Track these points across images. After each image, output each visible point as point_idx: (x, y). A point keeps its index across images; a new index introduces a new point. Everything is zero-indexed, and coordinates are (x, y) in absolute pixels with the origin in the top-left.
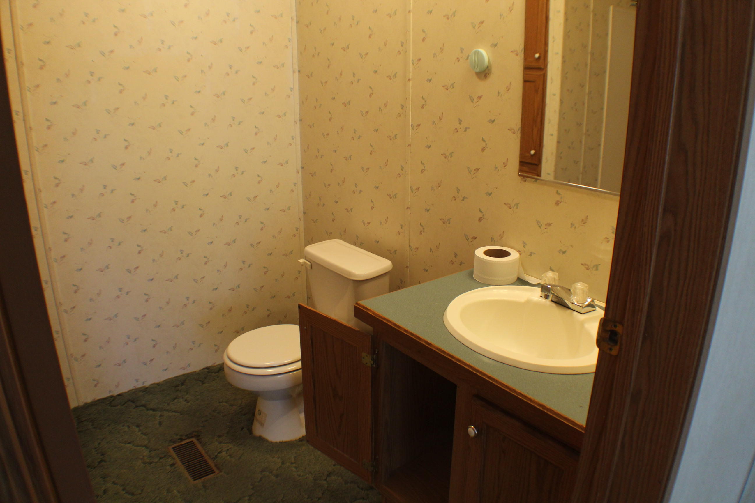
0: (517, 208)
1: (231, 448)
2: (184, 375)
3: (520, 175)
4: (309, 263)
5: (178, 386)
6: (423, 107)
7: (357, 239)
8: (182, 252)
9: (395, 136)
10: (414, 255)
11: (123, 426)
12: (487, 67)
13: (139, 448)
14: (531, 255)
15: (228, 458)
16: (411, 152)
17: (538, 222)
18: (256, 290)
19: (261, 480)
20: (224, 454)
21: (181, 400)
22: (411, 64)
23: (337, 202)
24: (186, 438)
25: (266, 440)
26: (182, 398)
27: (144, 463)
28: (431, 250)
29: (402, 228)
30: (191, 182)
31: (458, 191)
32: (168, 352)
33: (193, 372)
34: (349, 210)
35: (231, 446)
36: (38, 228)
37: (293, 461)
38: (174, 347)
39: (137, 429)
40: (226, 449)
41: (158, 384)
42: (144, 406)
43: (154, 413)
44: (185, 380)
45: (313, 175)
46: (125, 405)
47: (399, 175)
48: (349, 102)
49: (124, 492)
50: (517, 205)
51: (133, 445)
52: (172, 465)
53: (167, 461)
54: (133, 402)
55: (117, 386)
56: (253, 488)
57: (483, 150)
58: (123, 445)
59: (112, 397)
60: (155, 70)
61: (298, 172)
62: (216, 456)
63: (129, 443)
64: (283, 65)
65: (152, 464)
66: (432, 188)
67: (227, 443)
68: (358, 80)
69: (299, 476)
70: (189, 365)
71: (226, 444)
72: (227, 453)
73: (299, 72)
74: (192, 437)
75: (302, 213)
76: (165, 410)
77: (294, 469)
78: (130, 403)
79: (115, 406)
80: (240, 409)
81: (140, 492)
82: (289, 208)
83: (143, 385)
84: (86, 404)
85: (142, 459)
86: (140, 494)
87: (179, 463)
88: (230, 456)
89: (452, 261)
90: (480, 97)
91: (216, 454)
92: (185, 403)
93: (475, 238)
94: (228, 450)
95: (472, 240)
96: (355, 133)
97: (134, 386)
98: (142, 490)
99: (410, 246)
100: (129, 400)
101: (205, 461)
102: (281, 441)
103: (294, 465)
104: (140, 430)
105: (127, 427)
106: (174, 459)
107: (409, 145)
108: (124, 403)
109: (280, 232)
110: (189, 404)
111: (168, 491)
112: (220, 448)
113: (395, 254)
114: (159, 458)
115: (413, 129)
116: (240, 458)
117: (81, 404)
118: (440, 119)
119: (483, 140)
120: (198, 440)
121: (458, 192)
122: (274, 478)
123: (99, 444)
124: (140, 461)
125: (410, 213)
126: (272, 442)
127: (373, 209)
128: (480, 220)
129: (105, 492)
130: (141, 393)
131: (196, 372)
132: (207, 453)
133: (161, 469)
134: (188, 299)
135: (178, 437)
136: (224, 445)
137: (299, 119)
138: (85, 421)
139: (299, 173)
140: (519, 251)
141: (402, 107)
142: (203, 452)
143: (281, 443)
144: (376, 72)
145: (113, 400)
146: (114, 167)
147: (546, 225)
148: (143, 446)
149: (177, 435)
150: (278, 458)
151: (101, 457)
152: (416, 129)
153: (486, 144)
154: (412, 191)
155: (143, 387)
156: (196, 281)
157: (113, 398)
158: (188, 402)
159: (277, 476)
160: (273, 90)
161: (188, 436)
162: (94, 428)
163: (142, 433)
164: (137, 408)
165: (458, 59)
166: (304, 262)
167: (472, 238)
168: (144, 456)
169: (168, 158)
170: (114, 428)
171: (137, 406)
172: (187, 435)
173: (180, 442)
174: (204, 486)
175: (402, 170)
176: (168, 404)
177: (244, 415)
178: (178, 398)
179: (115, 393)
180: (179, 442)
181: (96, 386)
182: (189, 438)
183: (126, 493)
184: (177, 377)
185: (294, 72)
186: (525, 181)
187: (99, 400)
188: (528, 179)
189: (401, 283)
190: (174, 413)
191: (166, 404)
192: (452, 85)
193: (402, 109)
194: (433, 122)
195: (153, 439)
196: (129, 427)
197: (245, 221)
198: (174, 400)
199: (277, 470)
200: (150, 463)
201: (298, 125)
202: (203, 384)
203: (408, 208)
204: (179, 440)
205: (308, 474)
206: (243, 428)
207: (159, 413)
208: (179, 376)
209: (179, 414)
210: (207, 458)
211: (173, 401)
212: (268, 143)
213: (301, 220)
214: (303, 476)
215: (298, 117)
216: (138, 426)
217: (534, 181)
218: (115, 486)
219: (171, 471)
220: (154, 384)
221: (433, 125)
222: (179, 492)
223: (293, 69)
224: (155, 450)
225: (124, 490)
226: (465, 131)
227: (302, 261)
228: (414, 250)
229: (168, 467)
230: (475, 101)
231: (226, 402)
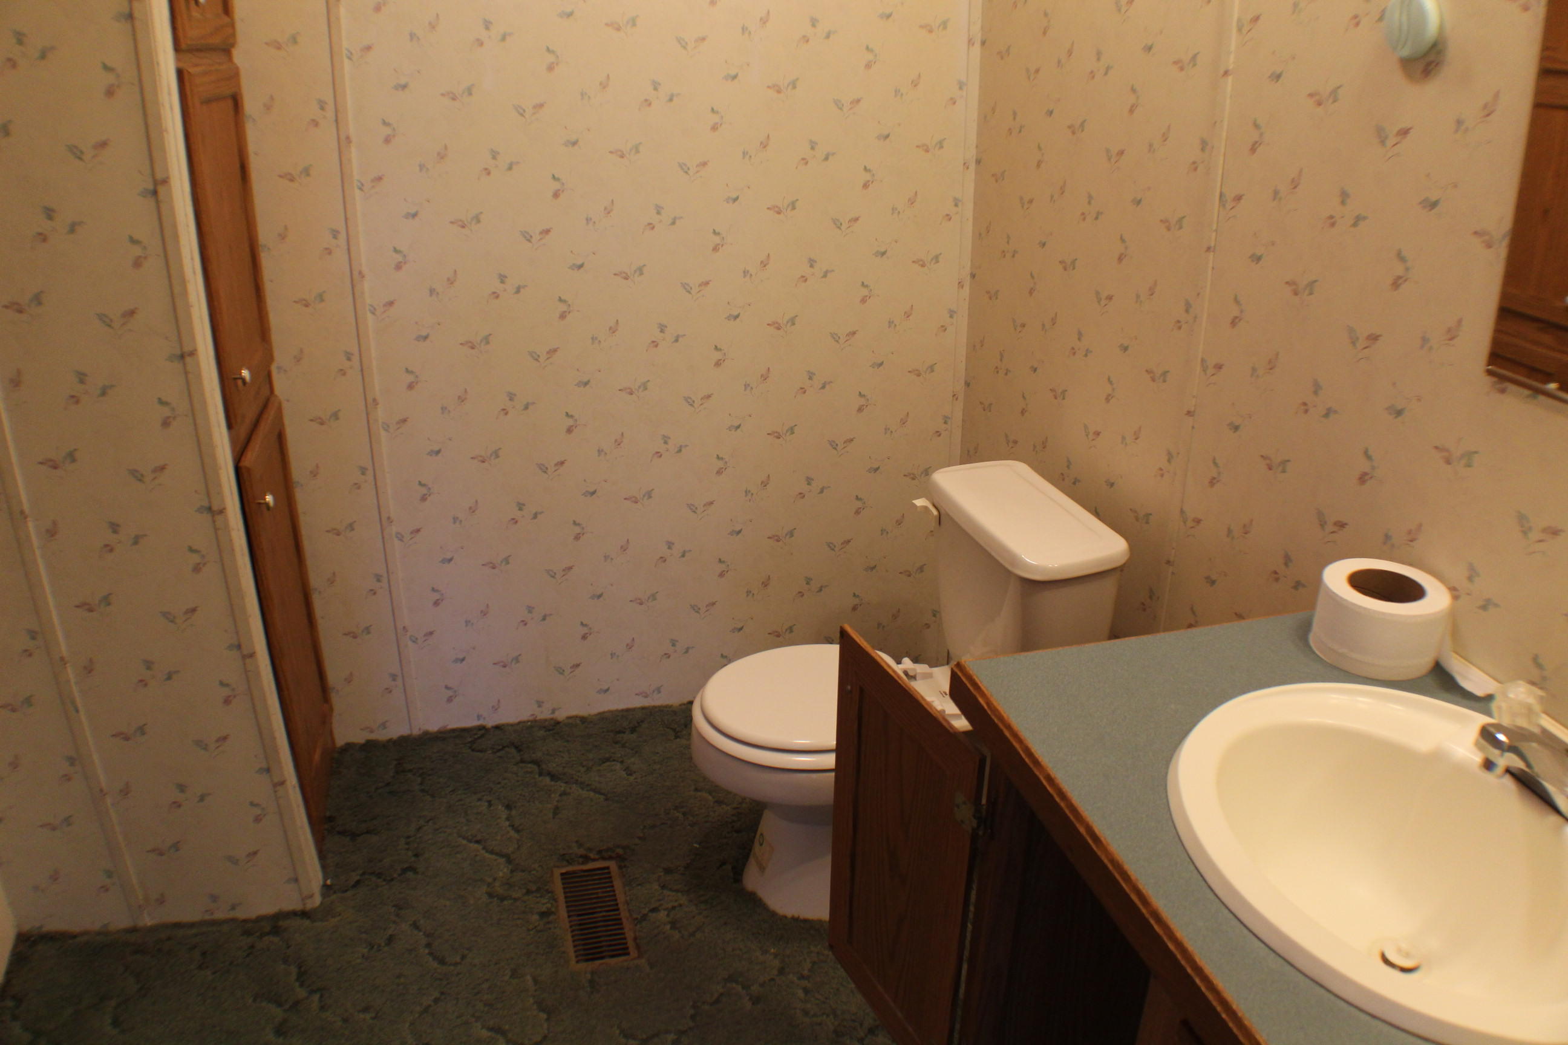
0: (1469, 465)
1: (680, 905)
2: (643, 708)
3: (1490, 373)
4: (935, 512)
5: (624, 733)
6: (1253, 150)
7: (1068, 467)
8: (666, 440)
9: (1181, 220)
10: (1189, 536)
11: (479, 800)
12: (1434, 45)
13: (494, 857)
14: (1484, 608)
15: (668, 927)
16: (1213, 268)
17: (1521, 518)
18: (831, 546)
19: (717, 1001)
20: (662, 915)
21: (618, 766)
22: (1234, 30)
23: (1035, 370)
24: (597, 857)
25: (765, 904)
26: (622, 762)
27: (490, 895)
28: (1230, 531)
29: (1169, 461)
30: (700, 285)
31: (1317, 388)
32: (612, 655)
33: (666, 706)
34: (1059, 395)
35: (683, 899)
36: (353, 354)
37: (806, 972)
38: (629, 647)
39: (503, 813)
40: (670, 905)
41: (583, 719)
42: (537, 763)
43: (553, 783)
44: (642, 721)
45: (993, 295)
46: (499, 754)
47: (1178, 324)
48: (1082, 125)
49: (427, 951)
50: (1468, 457)
51: (484, 848)
52: (543, 915)
53: (538, 903)
54: (518, 749)
55: (495, 709)
56: (693, 1017)
57: (1396, 284)
58: (464, 842)
59: (482, 728)
60: (633, 22)
61: (961, 285)
62: (644, 917)
63: (478, 842)
64: (944, 25)
65: (506, 902)
66: (1254, 369)
67: (677, 891)
68: (1108, 69)
69: (806, 1013)
70: (658, 690)
71: (674, 893)
72: (668, 915)
73: (983, 43)
74: (610, 858)
75: (963, 383)
76: (576, 782)
77: (800, 993)
78: (513, 750)
79: (480, 751)
80: (733, 815)
81: (458, 959)
82: (931, 369)
83: (552, 716)
84: (426, 733)
85: (489, 885)
86: (456, 964)
87: (563, 912)
88: (674, 924)
89: (1276, 573)
90: (1404, 132)
91: (645, 911)
92: (624, 774)
93: (1342, 525)
94: (674, 908)
95: (1335, 529)
96: (1089, 203)
97: (533, 715)
98: (463, 957)
99: (1182, 512)
100: (512, 744)
101: (618, 921)
102: (796, 915)
103: (805, 983)
104: (508, 819)
105: (486, 804)
106: (556, 900)
107: (1209, 249)
108: (501, 747)
109: (903, 422)
110: (632, 778)
111: (514, 974)
112: (660, 900)
113: (1147, 523)
114: (524, 891)
115: (1224, 206)
116: (693, 934)
117: (416, 732)
118: (1295, 184)
119: (1401, 257)
120: (620, 867)
121: (1316, 393)
122: (748, 1005)
123: (419, 829)
124: (485, 888)
125: (1193, 427)
126: (774, 914)
127: (1111, 401)
128: (1363, 478)
129: (390, 940)
130: (542, 733)
131: (671, 706)
132: (628, 904)
133: (519, 919)
134: (670, 545)
135: (582, 851)
136: (669, 893)
137: (974, 158)
138: (410, 771)
139: (964, 288)
140: (1452, 589)
141: (1204, 145)
142: (621, 898)
143: (796, 920)
144: (1149, 49)
145: (482, 736)
146: (525, 237)
147: (1544, 530)
148: (502, 855)
149: (580, 845)
150: (776, 955)
151: (413, 859)
152: (1231, 207)
153: (1407, 269)
154: (1205, 370)
155: (552, 719)
156: (693, 509)
157: (483, 732)
158: (631, 775)
159: (756, 1000)
160: (915, 84)
161: (602, 855)
162: (423, 791)
163: (512, 826)
164: (521, 765)
165: (1356, 20)
166: (926, 508)
167: (1335, 524)
168: (495, 879)
169: (651, 226)
170: (460, 800)
171: (522, 761)
172: (600, 852)
173: (583, 863)
174: (592, 982)
175: (1187, 311)
176: (589, 769)
177: (738, 831)
178: (614, 760)
179: (490, 723)
180: (579, 864)
181: (450, 700)
182: (604, 859)
183: (431, 954)
184: (628, 710)
185: (970, 42)
186: (1503, 391)
187: (453, 730)
188: (1512, 387)
189: (1151, 597)
190: (592, 794)
191: (583, 769)
192: (1334, 92)
193: (1203, 150)
194: (1276, 193)
195: (529, 845)
196: (490, 803)
197: (820, 386)
198: (604, 763)
199: (762, 985)
200: (502, 899)
201: (971, 174)
202: (677, 737)
203: (1189, 413)
204: (581, 860)
205: (828, 1016)
206: (723, 863)
207: (562, 786)
208: (634, 710)
209: (602, 797)
210: (624, 914)
211: (600, 765)
212: (894, 209)
213: (957, 399)
214: (815, 1015)
215: (972, 154)
216: (508, 807)
217: (1528, 396)
218: (416, 932)
219: (539, 928)
220: (576, 717)
221: (1274, 199)
222: (535, 980)
223: (969, 35)
224: (523, 871)
225: (428, 945)
226: (1355, 225)
227: (920, 502)
228: (1190, 523)
229: (536, 917)
230: (1390, 142)
231: (710, 793)
